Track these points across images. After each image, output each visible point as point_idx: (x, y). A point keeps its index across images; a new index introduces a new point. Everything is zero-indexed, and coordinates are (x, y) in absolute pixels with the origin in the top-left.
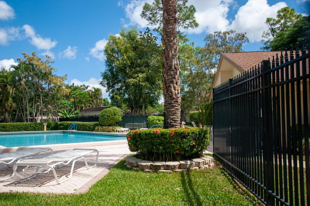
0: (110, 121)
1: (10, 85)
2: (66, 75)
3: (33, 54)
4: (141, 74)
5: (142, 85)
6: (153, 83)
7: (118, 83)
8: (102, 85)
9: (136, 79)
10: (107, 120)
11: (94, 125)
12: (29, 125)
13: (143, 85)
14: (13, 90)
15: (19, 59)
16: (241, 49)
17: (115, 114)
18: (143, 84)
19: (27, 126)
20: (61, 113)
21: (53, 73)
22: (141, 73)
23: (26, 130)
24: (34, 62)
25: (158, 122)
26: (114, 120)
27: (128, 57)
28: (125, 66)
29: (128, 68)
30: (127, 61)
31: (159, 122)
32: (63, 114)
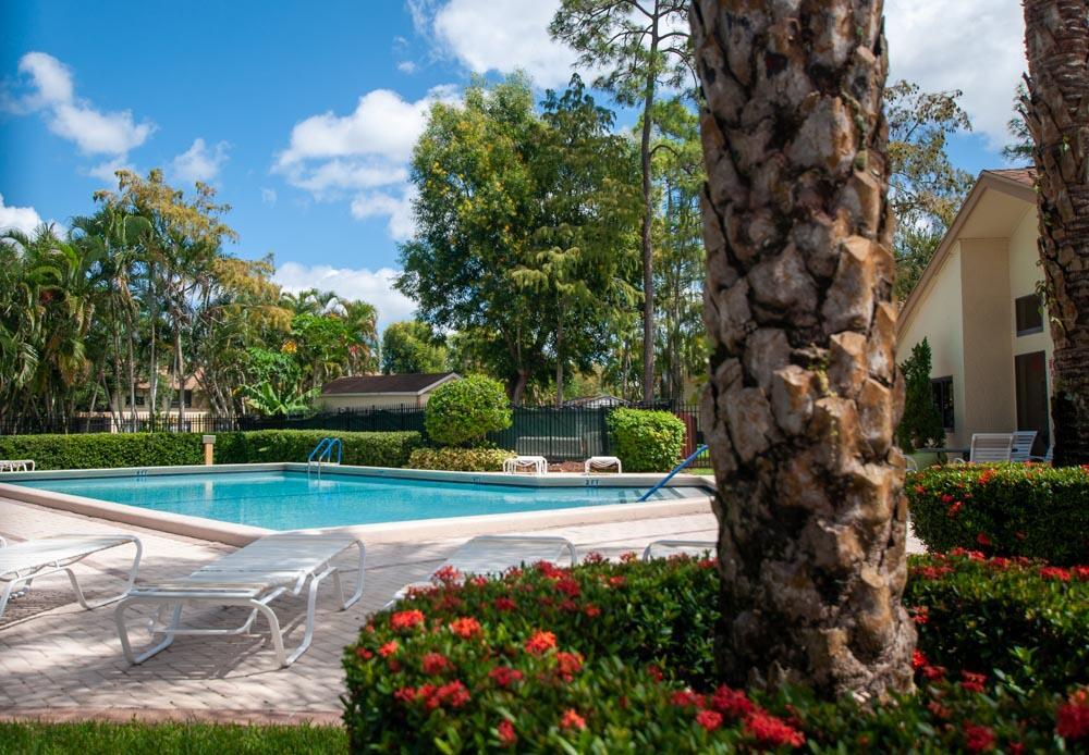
0: (468, 428)
1: (77, 294)
2: (271, 256)
3: (153, 174)
4: (557, 252)
5: (561, 293)
6: (597, 285)
7: (463, 283)
8: (403, 291)
9: (541, 270)
10: (459, 425)
11: (405, 443)
12: (141, 441)
13: (569, 292)
14: (86, 313)
15: (102, 196)
16: (943, 153)
17: (488, 404)
18: (566, 287)
19: (136, 445)
20: (255, 396)
21: (227, 247)
22: (558, 248)
23: (131, 459)
24: (159, 206)
25: (652, 431)
26: (486, 425)
27: (507, 186)
28: (495, 220)
29: (507, 227)
30: (505, 201)
31: (659, 435)
32: (263, 399)
